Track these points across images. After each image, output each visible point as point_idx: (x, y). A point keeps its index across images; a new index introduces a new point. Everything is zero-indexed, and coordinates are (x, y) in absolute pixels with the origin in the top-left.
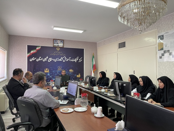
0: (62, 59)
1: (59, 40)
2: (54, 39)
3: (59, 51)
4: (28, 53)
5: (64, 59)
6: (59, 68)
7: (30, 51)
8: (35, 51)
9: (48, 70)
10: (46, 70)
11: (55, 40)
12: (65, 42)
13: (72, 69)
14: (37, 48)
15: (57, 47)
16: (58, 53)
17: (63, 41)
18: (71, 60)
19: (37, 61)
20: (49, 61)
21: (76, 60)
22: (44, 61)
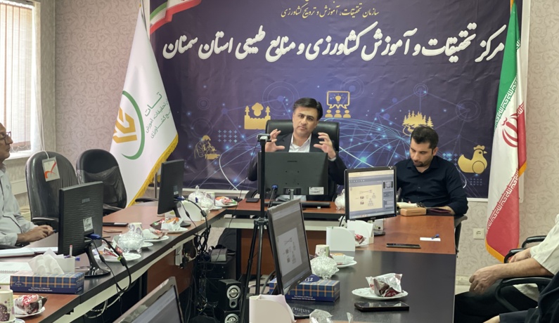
5: (368, 41)
6: (333, 102)
13: (426, 114)
18: (418, 47)
19: (203, 56)
20: (270, 58)
21: (454, 49)
22: (240, 56)
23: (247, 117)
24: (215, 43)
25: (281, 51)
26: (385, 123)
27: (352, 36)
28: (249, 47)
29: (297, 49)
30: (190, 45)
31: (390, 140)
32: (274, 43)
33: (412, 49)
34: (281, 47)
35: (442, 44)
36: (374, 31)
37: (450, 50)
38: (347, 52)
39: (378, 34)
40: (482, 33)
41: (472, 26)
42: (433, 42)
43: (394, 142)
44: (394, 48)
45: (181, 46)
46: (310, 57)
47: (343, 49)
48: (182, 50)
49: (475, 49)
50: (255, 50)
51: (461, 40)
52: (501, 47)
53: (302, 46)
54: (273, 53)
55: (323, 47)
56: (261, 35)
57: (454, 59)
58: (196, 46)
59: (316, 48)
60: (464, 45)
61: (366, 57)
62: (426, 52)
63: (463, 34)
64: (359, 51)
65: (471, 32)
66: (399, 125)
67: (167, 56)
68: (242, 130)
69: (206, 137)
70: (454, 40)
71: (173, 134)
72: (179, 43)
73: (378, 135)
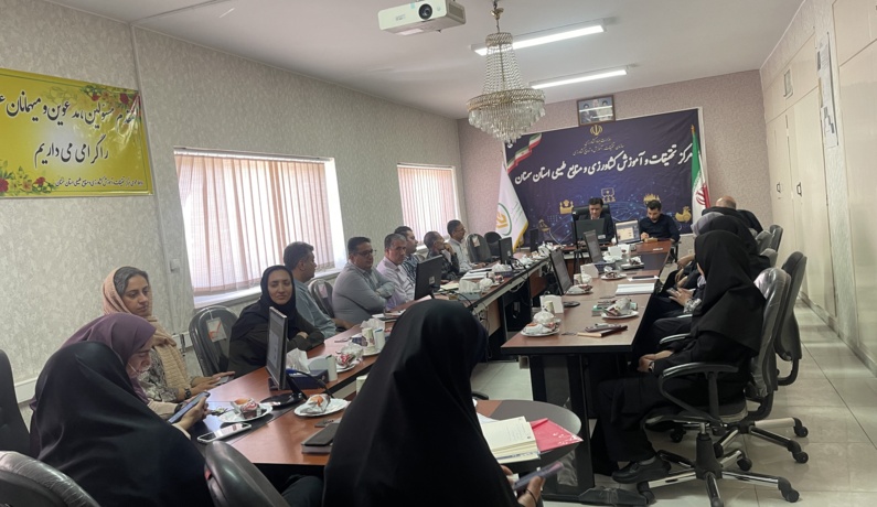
0: (612, 163)
1: (595, 98)
2: (578, 101)
3: (600, 136)
4: (508, 161)
5: (620, 161)
6: (605, 194)
7: (514, 156)
8: (526, 152)
9: (569, 205)
10: (564, 206)
11: (581, 104)
12: (617, 101)
13: (656, 194)
14: (531, 142)
15: (593, 125)
16: (597, 145)
17: (609, 100)
18: (647, 161)
19: (536, 180)
20: (570, 177)
21: (667, 159)
22: (554, 178)
23: (561, 208)
24: (541, 173)
25: (575, 173)
26: (634, 201)
27: (611, 159)
28: (558, 173)
29: (583, 170)
30: (528, 176)
31: (638, 210)
32: (571, 169)
33: (644, 162)
34: (575, 170)
35: (659, 157)
36: (622, 156)
37: (664, 160)
38: (610, 168)
39: (625, 157)
40: (680, 149)
41: (674, 146)
42: (655, 157)
43: (640, 210)
44: (634, 162)
45: (523, 177)
46: (591, 173)
47: (608, 167)
48: (525, 179)
49: (677, 157)
50: (562, 174)
51: (669, 154)
52: (691, 155)
53: (586, 169)
54: (571, 174)
55: (596, 167)
56: (564, 166)
57: (667, 164)
58: (531, 176)
59: (593, 168)
60: (671, 157)
61: (620, 169)
62: (651, 162)
63: (670, 151)
64: (616, 167)
65: (674, 149)
66: (642, 201)
67: (518, 183)
68: (559, 215)
69: (541, 221)
70: (666, 154)
71: (526, 221)
72: (523, 176)
73: (630, 208)
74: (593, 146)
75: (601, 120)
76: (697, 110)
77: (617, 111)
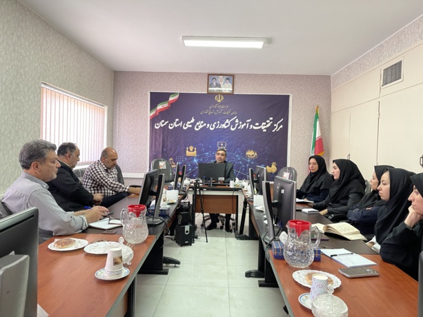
0: (227, 124)
3: (222, 103)
4: (151, 109)
5: (233, 123)
6: (220, 146)
7: (156, 106)
8: (166, 105)
9: (193, 150)
10: (189, 150)
11: (211, 77)
12: (236, 79)
13: (254, 151)
14: (171, 99)
15: (217, 94)
16: (218, 108)
18: (251, 126)
19: (170, 128)
20: (196, 129)
21: (265, 127)
22: (185, 128)
23: (187, 151)
24: (175, 123)
25: (201, 127)
26: (239, 154)
27: (227, 121)
28: (188, 125)
29: (206, 126)
30: (165, 124)
31: (241, 160)
32: (198, 124)
33: (249, 127)
34: (200, 125)
35: (260, 125)
36: (235, 120)
37: (263, 127)
38: (225, 127)
39: (237, 121)
40: (275, 121)
41: (271, 119)
42: (257, 124)
43: (242, 161)
44: (243, 126)
45: (161, 124)
46: (211, 129)
47: (224, 126)
48: (162, 126)
49: (272, 127)
50: (191, 126)
51: (267, 123)
52: (281, 126)
53: (208, 125)
54: (197, 127)
55: (216, 125)
56: (193, 120)
57: (265, 131)
58: (168, 124)
59: (214, 126)
60: (268, 125)
61: (232, 129)
62: (255, 128)
63: (268, 121)
64: (230, 127)
65: (271, 121)
66: (244, 155)
67: (157, 128)
68: (185, 156)
69: (171, 159)
70: (265, 124)
73: (237, 158)
74: (215, 109)
75: (224, 92)
76: (289, 96)
77: (235, 87)
